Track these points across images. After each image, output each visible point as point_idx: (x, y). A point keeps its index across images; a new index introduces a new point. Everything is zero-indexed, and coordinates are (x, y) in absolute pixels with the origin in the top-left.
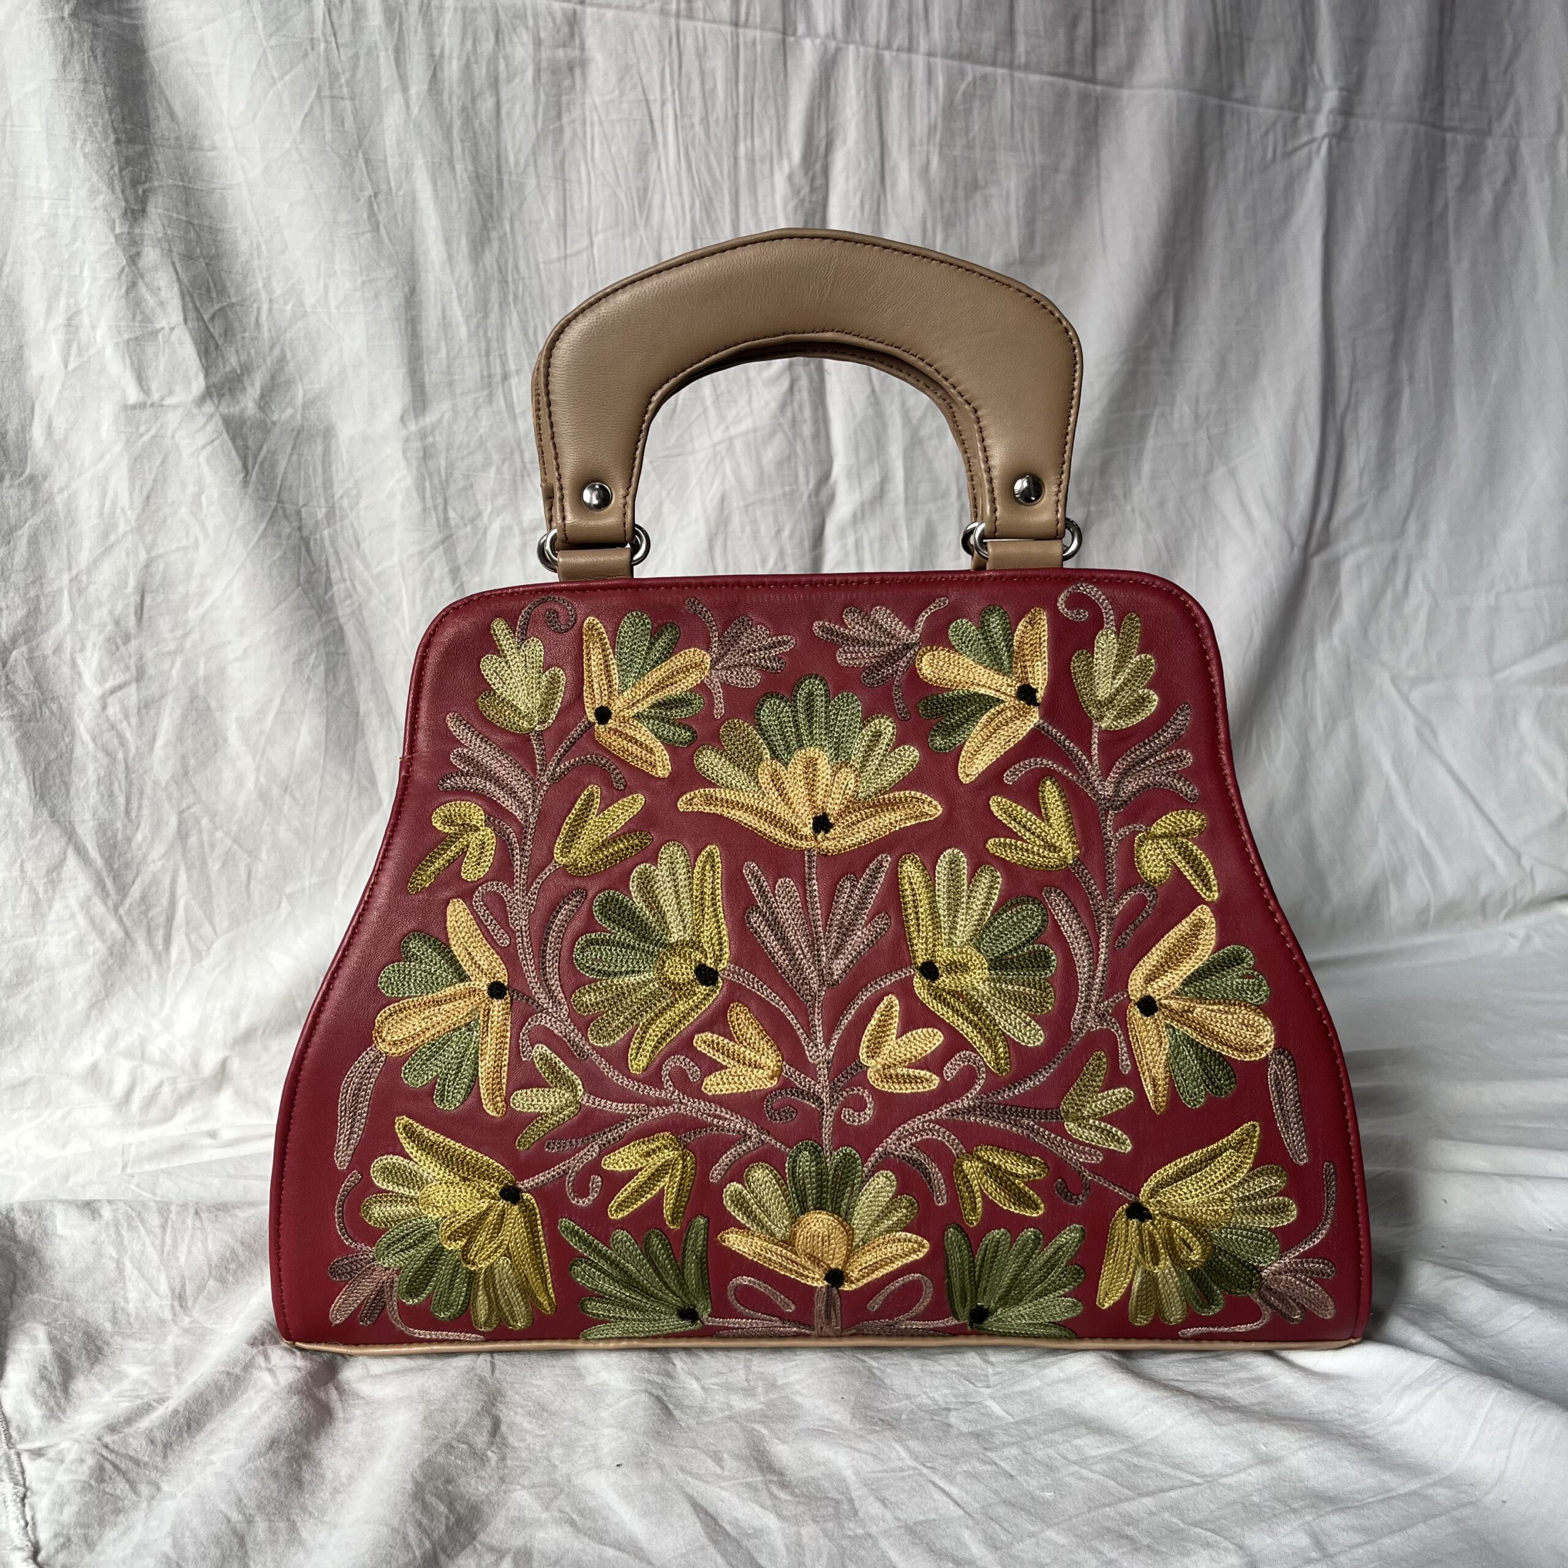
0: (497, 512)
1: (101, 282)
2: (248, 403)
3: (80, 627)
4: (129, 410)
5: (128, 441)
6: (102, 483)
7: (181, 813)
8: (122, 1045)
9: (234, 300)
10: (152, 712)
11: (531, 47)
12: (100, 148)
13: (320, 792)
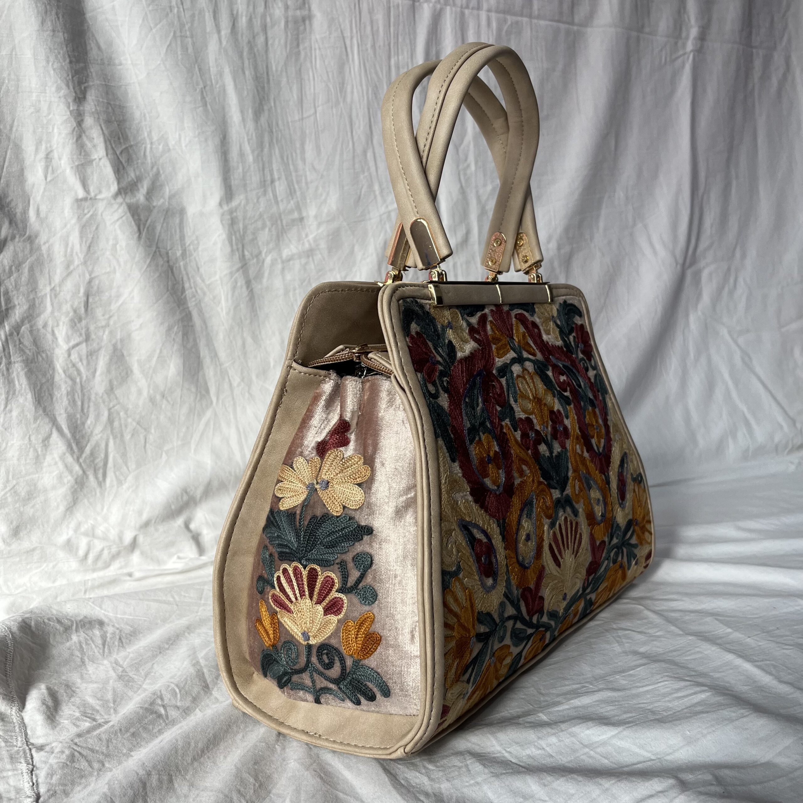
0: (269, 252)
1: (63, 135)
2: (140, 197)
3: (56, 314)
4: (79, 201)
5: (79, 217)
6: (65, 240)
7: (109, 410)
8: (82, 530)
9: (132, 143)
10: (94, 358)
11: (283, 10)
12: (62, 65)
13: (181, 397)
